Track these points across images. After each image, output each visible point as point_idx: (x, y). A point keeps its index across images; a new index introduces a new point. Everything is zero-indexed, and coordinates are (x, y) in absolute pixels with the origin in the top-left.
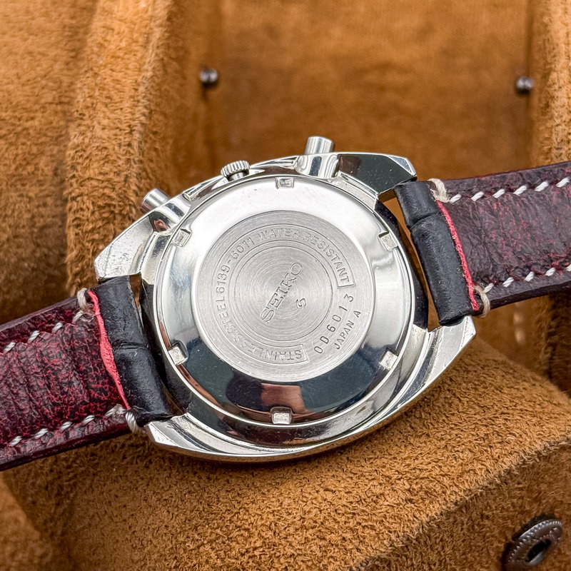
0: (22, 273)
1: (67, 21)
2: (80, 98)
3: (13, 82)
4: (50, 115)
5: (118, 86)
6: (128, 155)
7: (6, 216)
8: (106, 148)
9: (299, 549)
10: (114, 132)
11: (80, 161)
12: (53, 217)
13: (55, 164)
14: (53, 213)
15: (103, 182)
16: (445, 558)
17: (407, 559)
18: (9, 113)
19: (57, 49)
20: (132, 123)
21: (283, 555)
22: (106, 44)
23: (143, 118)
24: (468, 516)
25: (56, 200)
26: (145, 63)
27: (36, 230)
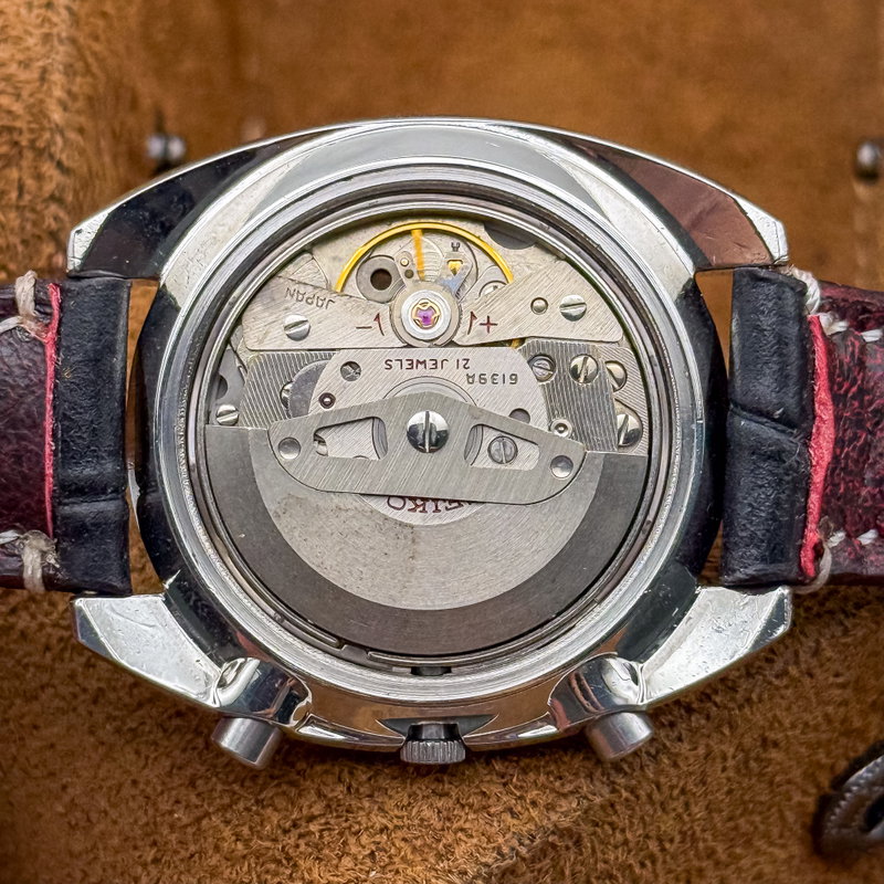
6: (47, 25)
9: (397, 817)
16: (692, 827)
17: (614, 829)
21: (367, 829)
24: (736, 741)
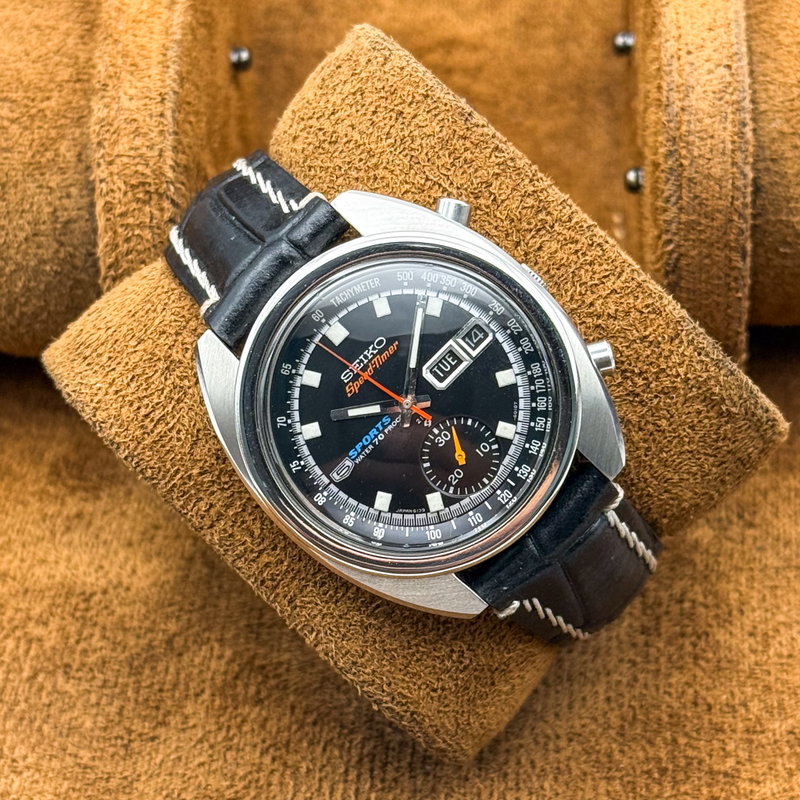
0: (44, 279)
2: (101, 69)
3: (20, 60)
4: (69, 95)
5: (143, 52)
7: (23, 211)
8: (135, 120)
10: (143, 102)
11: (107, 136)
12: (79, 209)
13: (78, 149)
14: (80, 206)
15: (134, 158)
18: (21, 94)
20: (163, 91)
22: (124, 8)
23: (174, 85)
25: (81, 190)
26: (171, 26)
27: (59, 226)
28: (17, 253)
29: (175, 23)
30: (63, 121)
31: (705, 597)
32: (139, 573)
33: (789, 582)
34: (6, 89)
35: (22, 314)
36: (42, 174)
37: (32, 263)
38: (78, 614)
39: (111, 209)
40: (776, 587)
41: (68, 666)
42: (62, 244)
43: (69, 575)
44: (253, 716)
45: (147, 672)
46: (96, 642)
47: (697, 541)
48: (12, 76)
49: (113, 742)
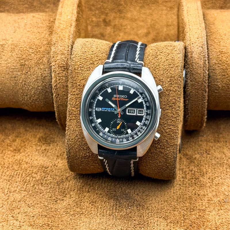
0: (39, 90)
1: (48, 25)
2: (54, 40)
3: (34, 39)
4: (46, 47)
5: (64, 36)
7: (34, 74)
8: (62, 51)
11: (55, 55)
12: (48, 74)
13: (48, 59)
15: (61, 60)
18: (35, 47)
19: (46, 31)
22: (60, 27)
23: (71, 43)
25: (48, 69)
27: (43, 78)
28: (32, 84)
29: (71, 30)
30: (44, 53)
31: (198, 170)
32: (59, 163)
33: (218, 167)
34: (31, 45)
35: (33, 99)
36: (39, 65)
37: (36, 87)
38: (44, 172)
39: (55, 72)
40: (215, 168)
41: (42, 183)
42: (43, 82)
43: (43, 163)
44: (87, 195)
45: (61, 185)
46: (49, 178)
47: (196, 158)
48: (32, 43)
49: (53, 200)
